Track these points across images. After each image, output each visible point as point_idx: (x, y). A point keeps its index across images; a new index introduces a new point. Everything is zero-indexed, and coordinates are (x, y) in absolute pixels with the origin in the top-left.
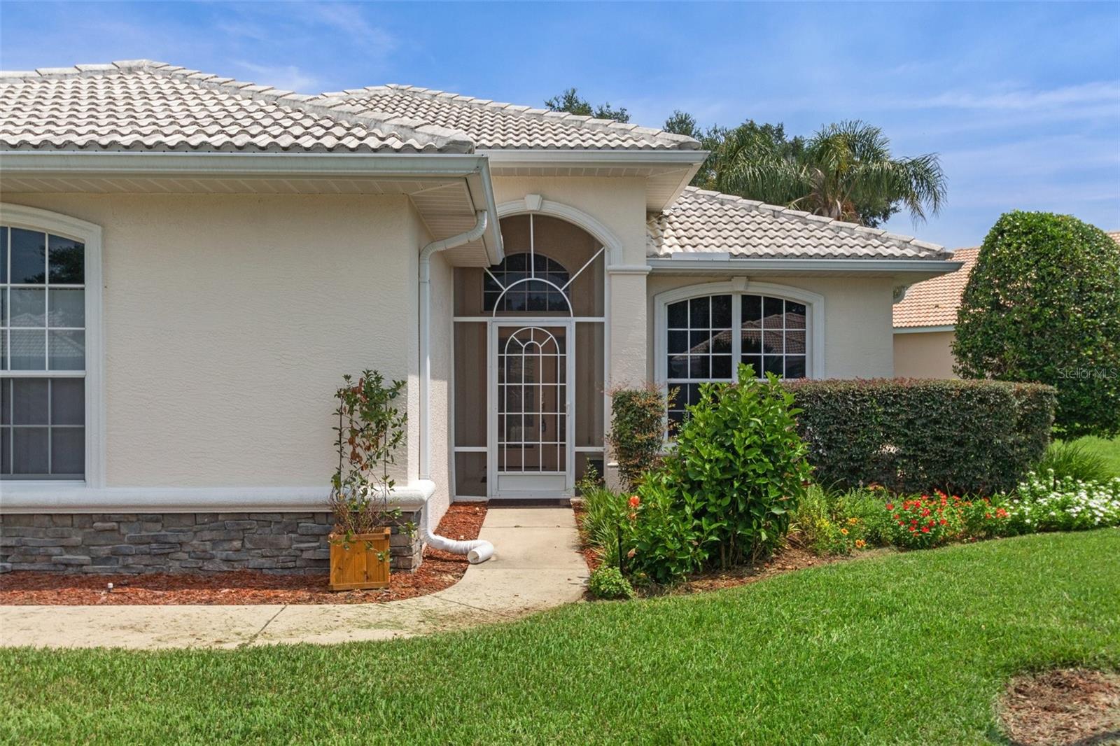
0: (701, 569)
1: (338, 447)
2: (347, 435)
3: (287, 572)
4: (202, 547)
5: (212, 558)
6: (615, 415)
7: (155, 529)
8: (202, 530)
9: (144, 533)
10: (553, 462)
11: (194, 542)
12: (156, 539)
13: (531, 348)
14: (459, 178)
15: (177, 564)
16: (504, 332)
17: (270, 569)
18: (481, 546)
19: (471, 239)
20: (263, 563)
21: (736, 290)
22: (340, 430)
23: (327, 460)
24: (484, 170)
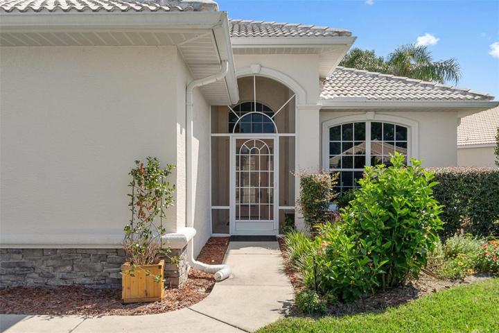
0: (374, 293)
1: (131, 207)
2: (137, 200)
3: (100, 286)
4: (47, 270)
5: (53, 277)
6: (302, 188)
7: (18, 258)
8: (47, 260)
9: (11, 261)
10: (266, 214)
11: (43, 266)
12: (18, 264)
13: (254, 151)
14: (209, 29)
15: (32, 280)
16: (239, 142)
17: (89, 284)
18: (224, 270)
19: (218, 79)
20: (85, 281)
21: (368, 119)
22: (132, 196)
23: (124, 216)
24: (224, 23)
